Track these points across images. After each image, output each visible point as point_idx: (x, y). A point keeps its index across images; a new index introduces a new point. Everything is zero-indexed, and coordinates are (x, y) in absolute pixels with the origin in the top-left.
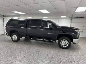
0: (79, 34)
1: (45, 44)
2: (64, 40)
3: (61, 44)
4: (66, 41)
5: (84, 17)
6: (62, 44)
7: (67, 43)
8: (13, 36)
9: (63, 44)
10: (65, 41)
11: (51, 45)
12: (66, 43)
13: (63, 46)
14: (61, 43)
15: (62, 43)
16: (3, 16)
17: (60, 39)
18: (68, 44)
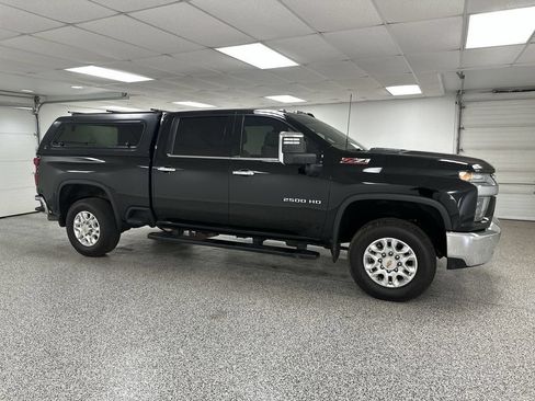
0: (492, 200)
2: (385, 240)
3: (368, 267)
4: (399, 247)
6: (374, 270)
7: (410, 263)
8: (76, 222)
9: (380, 271)
10: (393, 249)
11: (309, 278)
12: (404, 260)
13: (384, 283)
14: (371, 261)
15: (376, 258)
16: (36, 98)
17: (359, 233)
18: (413, 270)
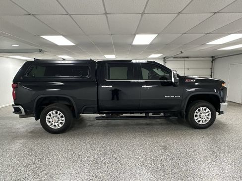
1: (147, 124)
2: (201, 108)
5: (188, 58)
12: (207, 114)
13: (200, 123)
15: (198, 115)
18: (210, 117)
